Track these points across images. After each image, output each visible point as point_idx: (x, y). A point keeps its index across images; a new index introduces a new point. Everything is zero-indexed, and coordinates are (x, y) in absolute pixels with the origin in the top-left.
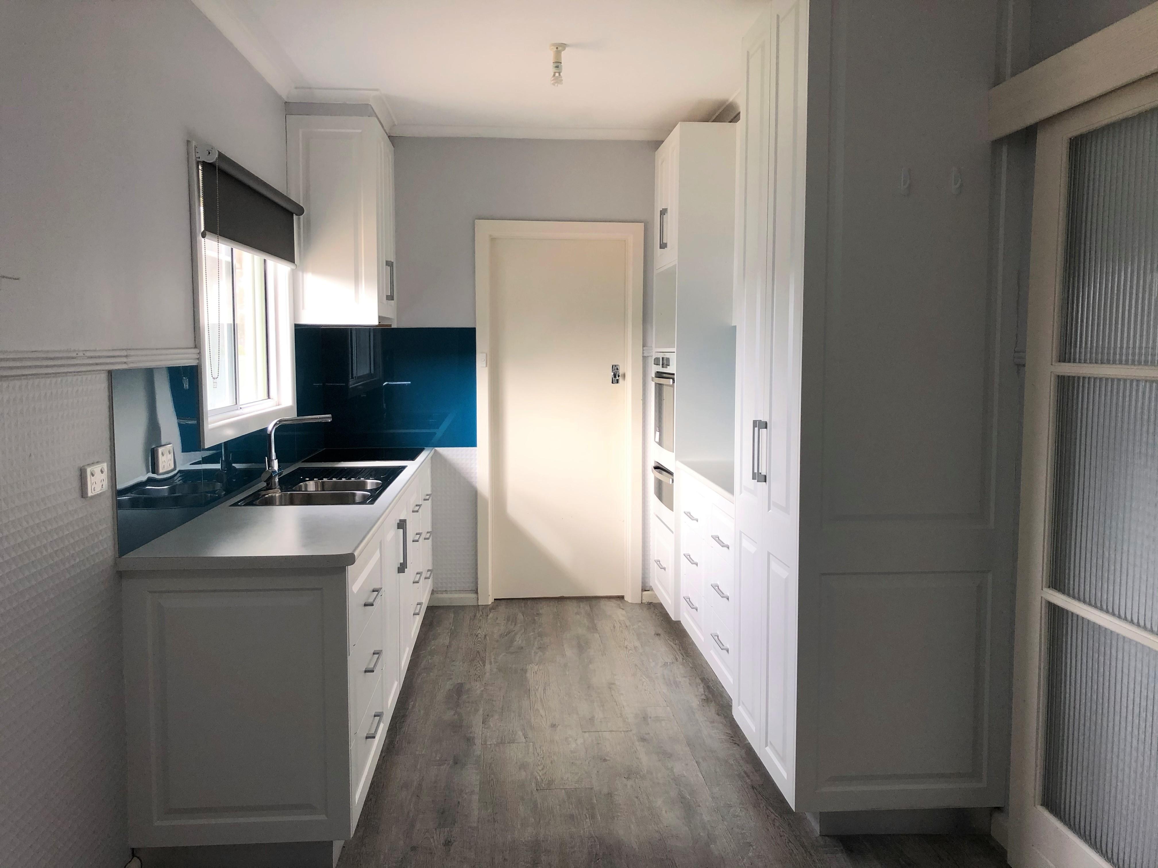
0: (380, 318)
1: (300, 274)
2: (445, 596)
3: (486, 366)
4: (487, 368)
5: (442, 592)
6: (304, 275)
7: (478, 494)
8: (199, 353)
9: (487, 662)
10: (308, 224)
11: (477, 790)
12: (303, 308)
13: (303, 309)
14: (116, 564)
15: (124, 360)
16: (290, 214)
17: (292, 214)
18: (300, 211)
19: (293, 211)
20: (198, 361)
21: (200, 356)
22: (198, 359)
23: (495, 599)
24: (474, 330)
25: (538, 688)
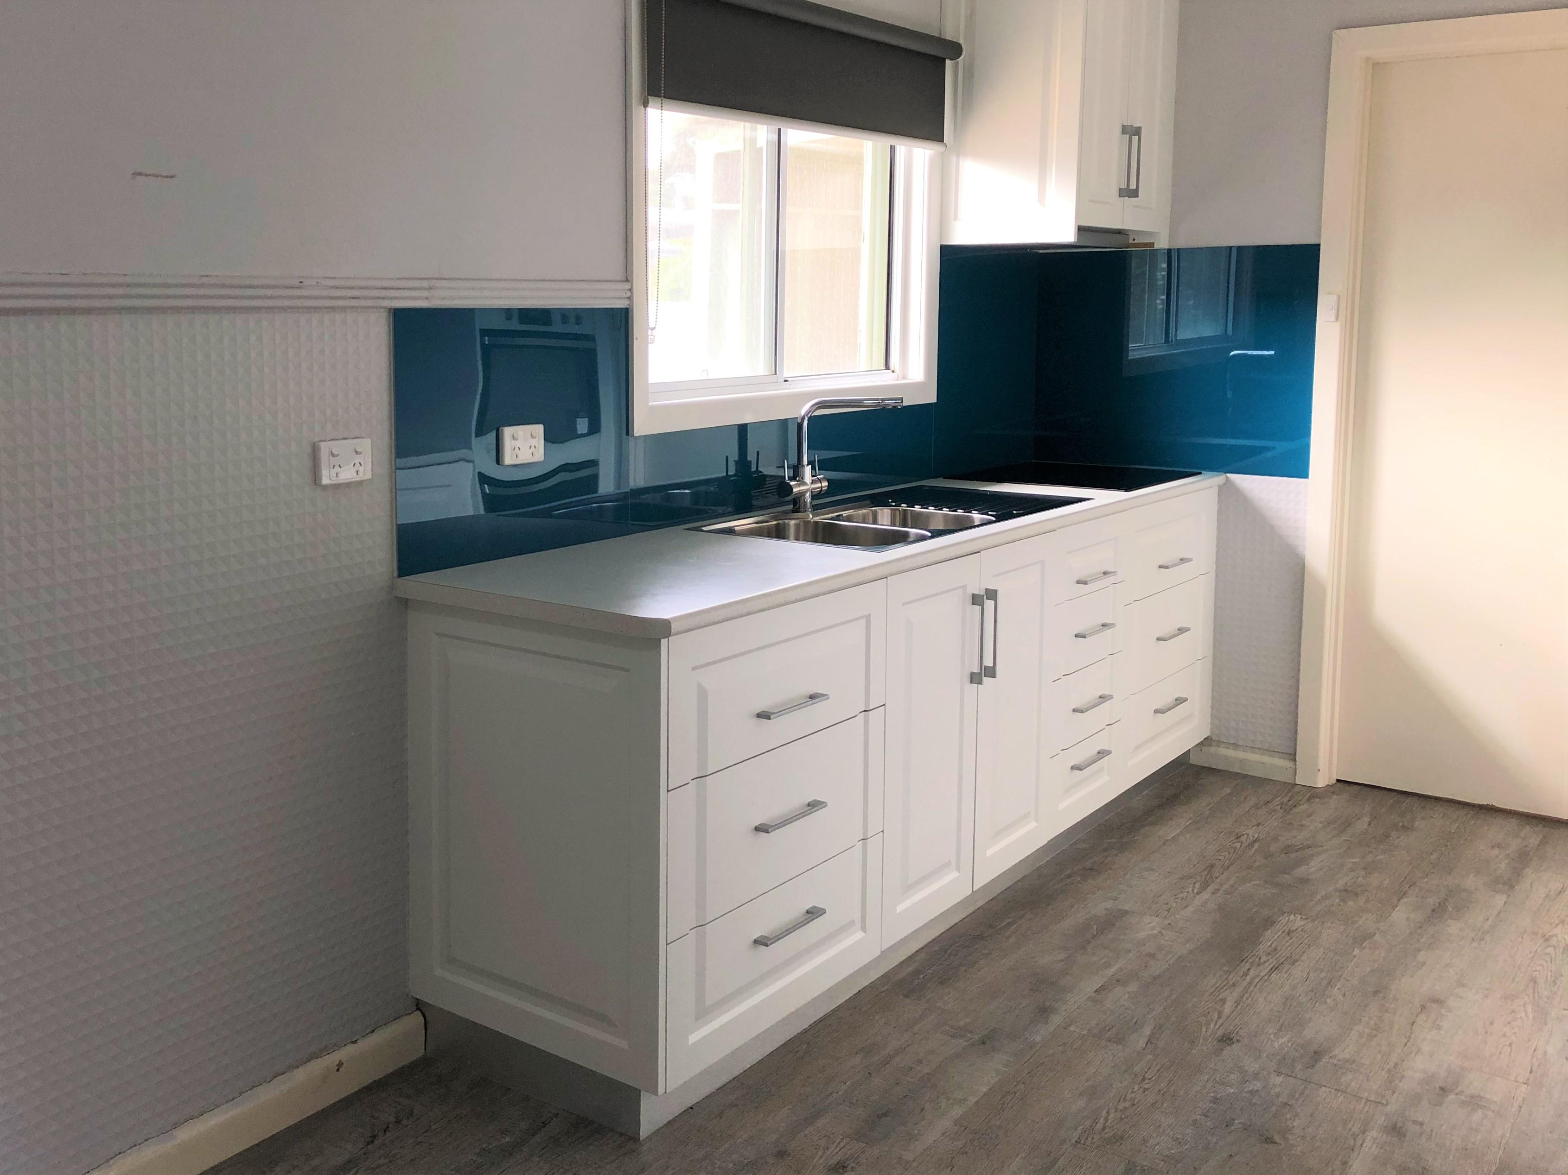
0: (1081, 230)
1: (954, 159)
2: (1230, 753)
3: (1337, 319)
4: (1338, 324)
5: (1229, 745)
6: (961, 162)
7: (1306, 568)
8: (631, 290)
9: (1210, 889)
10: (970, 74)
11: (972, 1100)
12: (956, 218)
13: (954, 221)
14: (392, 587)
15: (425, 294)
16: (939, 63)
17: (944, 60)
18: (955, 50)
19: (943, 56)
20: (628, 302)
21: (632, 293)
22: (629, 298)
23: (1338, 780)
24: (1314, 250)
25: (1265, 962)
